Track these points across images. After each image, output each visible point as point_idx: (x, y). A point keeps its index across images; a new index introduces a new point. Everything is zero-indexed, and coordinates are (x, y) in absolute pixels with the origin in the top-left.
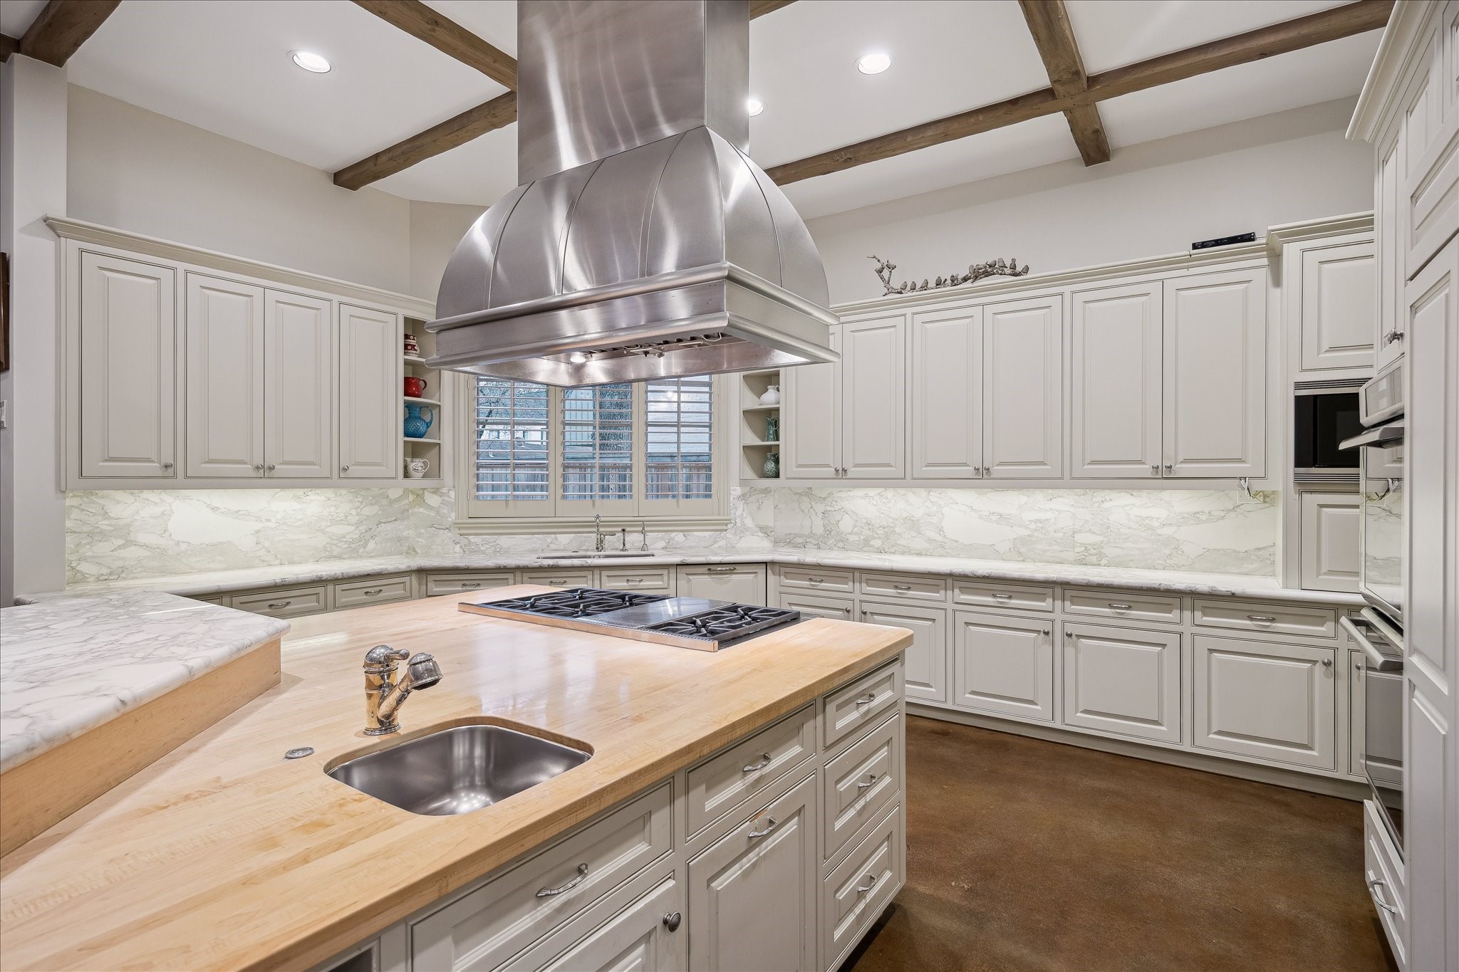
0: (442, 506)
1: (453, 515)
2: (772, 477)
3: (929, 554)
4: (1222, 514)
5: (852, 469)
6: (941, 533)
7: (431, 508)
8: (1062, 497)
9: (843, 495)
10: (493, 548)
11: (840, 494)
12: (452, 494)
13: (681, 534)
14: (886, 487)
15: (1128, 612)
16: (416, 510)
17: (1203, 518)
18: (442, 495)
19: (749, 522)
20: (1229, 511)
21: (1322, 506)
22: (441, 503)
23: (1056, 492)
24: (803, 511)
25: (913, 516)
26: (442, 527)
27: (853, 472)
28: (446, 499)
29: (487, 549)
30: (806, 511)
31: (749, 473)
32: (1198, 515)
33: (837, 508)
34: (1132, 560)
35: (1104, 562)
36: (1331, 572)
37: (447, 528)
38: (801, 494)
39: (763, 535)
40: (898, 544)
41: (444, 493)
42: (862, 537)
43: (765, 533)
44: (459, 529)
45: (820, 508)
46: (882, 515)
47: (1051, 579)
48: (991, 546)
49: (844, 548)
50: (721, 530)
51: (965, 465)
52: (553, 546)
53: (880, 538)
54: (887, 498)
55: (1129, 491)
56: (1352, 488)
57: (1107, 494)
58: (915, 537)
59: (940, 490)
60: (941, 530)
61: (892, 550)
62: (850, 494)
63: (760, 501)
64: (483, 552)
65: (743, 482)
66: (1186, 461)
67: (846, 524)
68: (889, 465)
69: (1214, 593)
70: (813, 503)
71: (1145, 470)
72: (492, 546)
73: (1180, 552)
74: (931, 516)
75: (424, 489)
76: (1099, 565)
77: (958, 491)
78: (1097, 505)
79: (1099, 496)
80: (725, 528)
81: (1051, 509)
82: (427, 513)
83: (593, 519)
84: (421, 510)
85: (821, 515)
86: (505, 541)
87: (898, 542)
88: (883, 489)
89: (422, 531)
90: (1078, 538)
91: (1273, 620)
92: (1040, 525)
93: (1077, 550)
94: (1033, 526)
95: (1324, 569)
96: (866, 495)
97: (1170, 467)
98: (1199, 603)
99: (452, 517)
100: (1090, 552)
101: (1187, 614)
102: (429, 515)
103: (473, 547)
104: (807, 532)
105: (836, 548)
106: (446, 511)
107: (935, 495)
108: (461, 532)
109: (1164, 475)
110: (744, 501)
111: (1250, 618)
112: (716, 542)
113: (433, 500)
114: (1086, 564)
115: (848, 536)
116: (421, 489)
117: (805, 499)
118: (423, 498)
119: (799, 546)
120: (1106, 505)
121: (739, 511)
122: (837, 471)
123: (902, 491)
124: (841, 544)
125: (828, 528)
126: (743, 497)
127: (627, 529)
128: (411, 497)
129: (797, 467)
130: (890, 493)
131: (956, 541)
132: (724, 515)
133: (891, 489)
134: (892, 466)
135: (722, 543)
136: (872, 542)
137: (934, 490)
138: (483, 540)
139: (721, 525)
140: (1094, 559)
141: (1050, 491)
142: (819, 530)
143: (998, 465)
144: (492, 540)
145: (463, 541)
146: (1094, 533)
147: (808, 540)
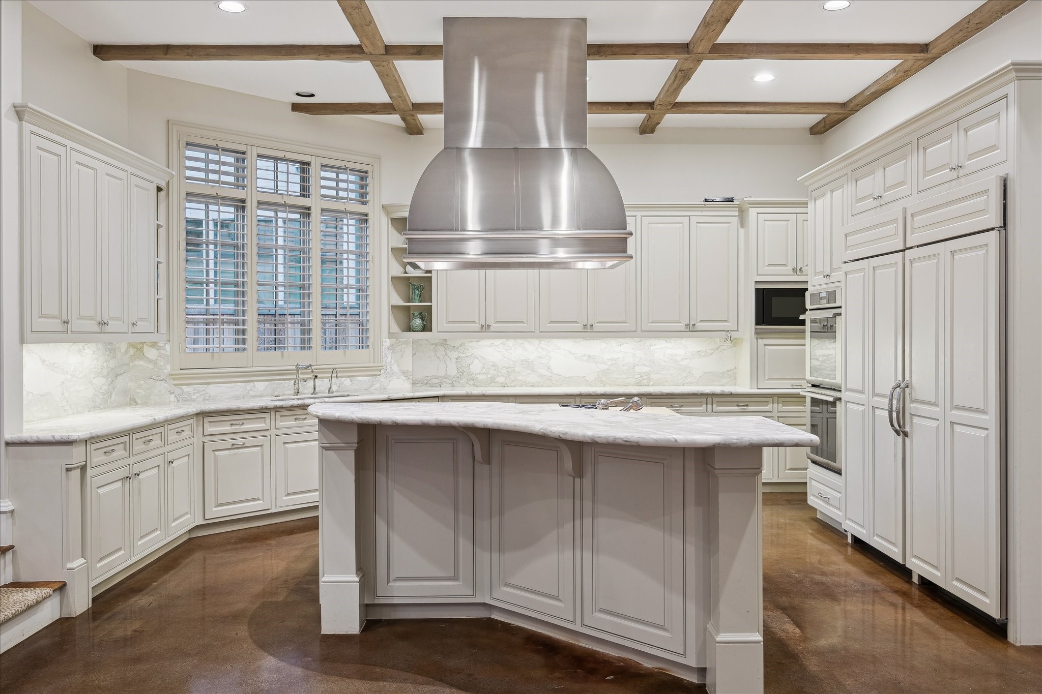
0: (158, 358)
1: (169, 367)
2: (419, 331)
3: (540, 385)
4: (712, 351)
5: (494, 325)
6: (549, 370)
7: (150, 361)
8: (627, 343)
9: (474, 344)
10: (202, 396)
11: (470, 344)
12: (168, 347)
13: (348, 379)
14: (507, 338)
15: (681, 408)
16: (136, 363)
17: (703, 354)
18: (159, 348)
19: (395, 368)
20: (715, 350)
21: (765, 345)
22: (158, 356)
23: (623, 340)
24: (438, 358)
25: (528, 359)
26: (159, 378)
27: (494, 327)
28: (163, 352)
29: (198, 397)
30: (441, 357)
31: (395, 328)
32: (700, 353)
33: (468, 355)
34: (666, 381)
35: (650, 384)
36: (770, 379)
37: (163, 379)
38: (436, 345)
39: (404, 378)
40: (518, 380)
41: (160, 347)
42: (489, 376)
43: (406, 376)
44: (174, 379)
45: (454, 355)
46: (505, 359)
47: (641, 393)
48: (583, 377)
49: (475, 385)
50: (376, 375)
51: (576, 322)
52: (251, 393)
53: (503, 376)
54: (509, 346)
55: (664, 339)
56: (802, 336)
57: (654, 341)
58: (530, 374)
59: (548, 340)
60: (549, 368)
61: (513, 384)
62: (480, 343)
63: (403, 350)
64: (194, 400)
65: (391, 335)
66: (702, 321)
67: (476, 367)
68: (522, 322)
69: (723, 393)
70: (448, 352)
71: (681, 326)
72: (202, 395)
73: (691, 375)
74: (541, 358)
75: (143, 343)
76: (649, 385)
77: (561, 341)
78: (647, 348)
79: (649, 342)
80: (378, 373)
81: (621, 351)
82: (147, 365)
83: (294, 368)
84: (141, 363)
85: (454, 360)
86: (213, 390)
87: (518, 378)
88: (505, 340)
89: (142, 382)
90: (637, 369)
91: (747, 405)
92: (614, 362)
93: (637, 376)
94: (610, 363)
95: (766, 378)
96: (493, 344)
97: (694, 325)
98: (715, 400)
99: (168, 369)
100: (644, 378)
101: (710, 406)
102: (148, 367)
103: (186, 396)
104: (442, 374)
105: (468, 385)
106: (162, 364)
107: (545, 343)
108: (176, 382)
109: (691, 329)
110: (392, 351)
111: (738, 406)
112: (373, 385)
113: (151, 353)
114: (641, 386)
115: (478, 376)
116: (141, 343)
117: (441, 348)
118: (142, 351)
119: (436, 385)
120: (652, 348)
121: (389, 358)
122: (482, 326)
123: (520, 341)
124: (471, 382)
125: (461, 370)
126: (391, 347)
127: (319, 376)
128: (132, 351)
129: (447, 323)
130: (511, 342)
131: (560, 375)
132: (378, 363)
133: (512, 340)
134: (524, 323)
135: (377, 385)
136: (497, 379)
137: (544, 339)
138: (194, 390)
139: (375, 370)
140: (645, 382)
141: (620, 340)
142: (453, 371)
143: (597, 323)
144: (202, 389)
145: (177, 391)
146: (646, 365)
147: (444, 380)
